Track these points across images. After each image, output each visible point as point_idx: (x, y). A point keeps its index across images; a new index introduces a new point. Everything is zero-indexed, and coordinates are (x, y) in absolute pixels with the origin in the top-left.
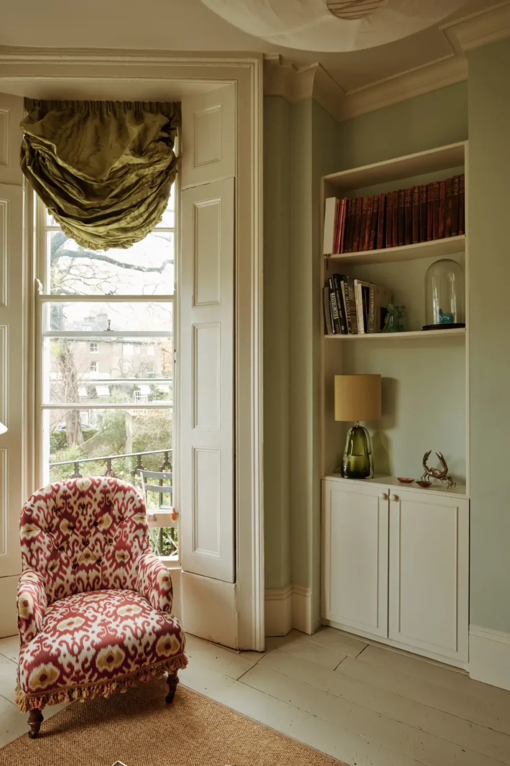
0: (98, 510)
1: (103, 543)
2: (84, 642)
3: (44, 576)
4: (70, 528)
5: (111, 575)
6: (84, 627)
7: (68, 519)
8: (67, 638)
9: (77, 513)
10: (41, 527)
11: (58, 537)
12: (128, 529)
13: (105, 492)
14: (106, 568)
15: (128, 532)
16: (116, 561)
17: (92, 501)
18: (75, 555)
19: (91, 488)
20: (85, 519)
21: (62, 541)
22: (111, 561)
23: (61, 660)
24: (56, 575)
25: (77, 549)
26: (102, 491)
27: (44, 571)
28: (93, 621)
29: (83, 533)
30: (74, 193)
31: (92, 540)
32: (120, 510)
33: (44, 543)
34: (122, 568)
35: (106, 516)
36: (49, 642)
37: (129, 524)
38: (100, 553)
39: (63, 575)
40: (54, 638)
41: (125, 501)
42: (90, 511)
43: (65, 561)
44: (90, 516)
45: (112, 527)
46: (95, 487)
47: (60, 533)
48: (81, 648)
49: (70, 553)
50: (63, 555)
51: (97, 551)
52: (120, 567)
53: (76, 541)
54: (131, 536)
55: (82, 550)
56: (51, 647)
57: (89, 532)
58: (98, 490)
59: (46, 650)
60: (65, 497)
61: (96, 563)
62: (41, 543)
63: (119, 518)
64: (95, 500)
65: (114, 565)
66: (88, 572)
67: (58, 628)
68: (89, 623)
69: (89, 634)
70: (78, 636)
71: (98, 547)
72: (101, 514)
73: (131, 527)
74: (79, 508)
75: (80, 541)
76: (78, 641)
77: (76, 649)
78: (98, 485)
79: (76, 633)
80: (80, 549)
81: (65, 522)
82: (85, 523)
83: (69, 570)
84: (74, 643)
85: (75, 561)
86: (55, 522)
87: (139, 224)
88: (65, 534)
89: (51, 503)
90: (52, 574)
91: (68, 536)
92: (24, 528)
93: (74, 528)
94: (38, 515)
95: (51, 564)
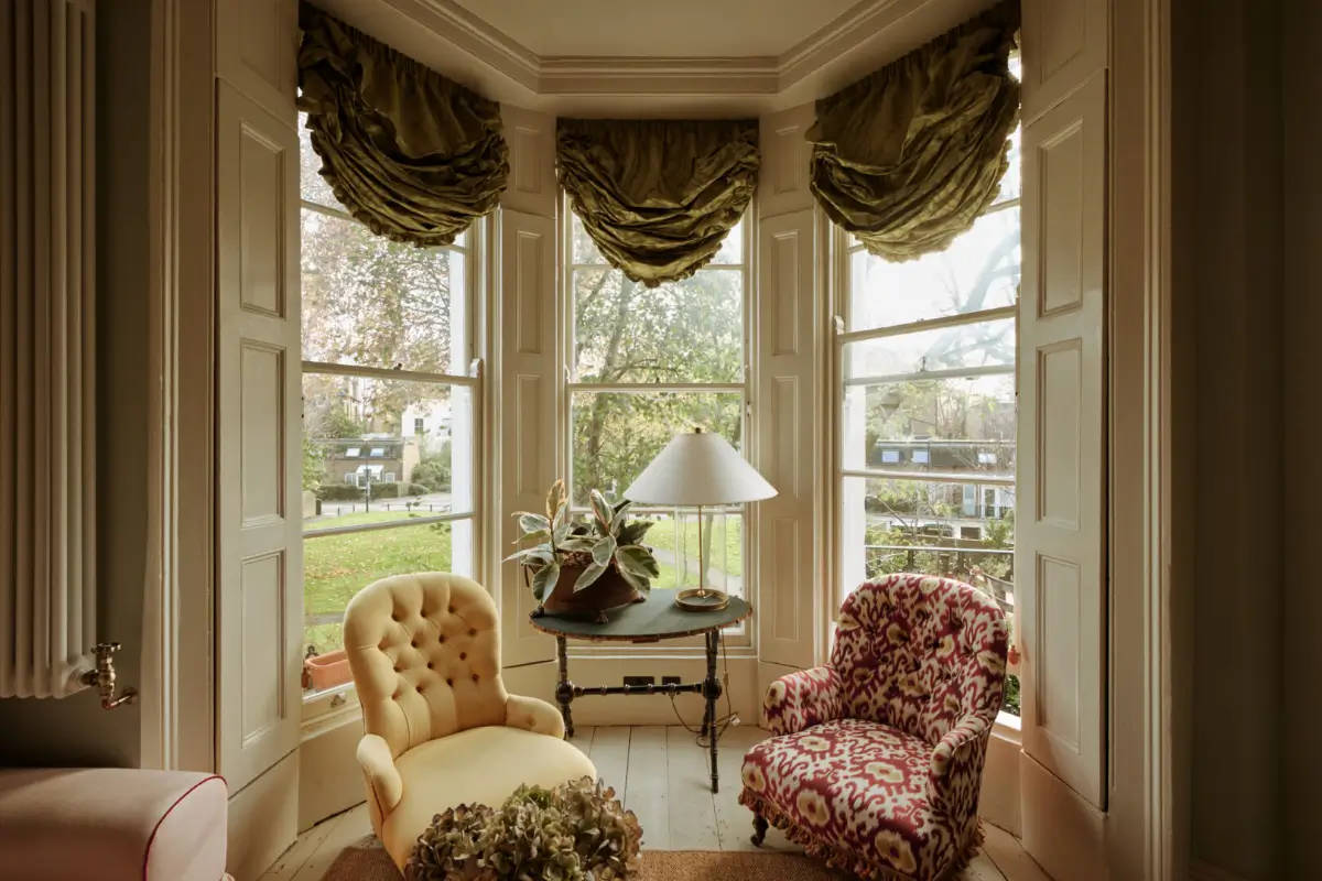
0: (940, 627)
1: (936, 674)
2: (873, 802)
3: (845, 680)
4: (901, 637)
5: (930, 722)
6: (893, 787)
7: (900, 625)
8: (862, 784)
9: (914, 621)
10: (861, 623)
11: (881, 643)
12: (966, 668)
13: (951, 604)
14: (926, 710)
15: (966, 672)
16: (942, 707)
17: (934, 611)
18: (897, 674)
19: (935, 593)
20: (922, 633)
21: (885, 651)
22: (937, 704)
23: (836, 801)
24: (863, 687)
25: (901, 667)
26: (946, 602)
27: (845, 675)
28: (909, 790)
29: (914, 650)
30: (860, 196)
31: (924, 665)
32: (967, 639)
33: (857, 642)
34: (946, 720)
35: (948, 639)
36: (841, 773)
37: (971, 662)
38: (928, 687)
39: (872, 692)
40: (850, 774)
41: (975, 626)
42: (930, 625)
43: (881, 677)
44: (930, 631)
45: (951, 657)
46: (940, 593)
47: (885, 639)
48: (864, 806)
49: (890, 669)
50: (882, 668)
51: (926, 683)
52: (944, 718)
53: (903, 656)
54: (968, 681)
55: (908, 672)
56: (837, 780)
57: (922, 653)
58: (943, 598)
59: (830, 780)
60: (901, 595)
61: (919, 698)
62: (853, 640)
63: (965, 648)
64: (938, 611)
65: (938, 712)
66: (904, 704)
67: (867, 766)
68: (904, 788)
69: (888, 799)
70: (876, 790)
71: (927, 677)
72: (944, 634)
73: (971, 667)
74: (918, 615)
75: (910, 661)
76: (868, 795)
77: (858, 803)
78: (945, 592)
79: (876, 786)
80: (906, 670)
81: (895, 627)
82: (921, 639)
83: (882, 690)
84: (862, 795)
85: (895, 682)
86: (883, 622)
87: (952, 209)
88: (892, 642)
89: (881, 597)
90: (858, 684)
91: (895, 647)
92: (841, 617)
93: (905, 639)
94: (859, 607)
95: (859, 671)
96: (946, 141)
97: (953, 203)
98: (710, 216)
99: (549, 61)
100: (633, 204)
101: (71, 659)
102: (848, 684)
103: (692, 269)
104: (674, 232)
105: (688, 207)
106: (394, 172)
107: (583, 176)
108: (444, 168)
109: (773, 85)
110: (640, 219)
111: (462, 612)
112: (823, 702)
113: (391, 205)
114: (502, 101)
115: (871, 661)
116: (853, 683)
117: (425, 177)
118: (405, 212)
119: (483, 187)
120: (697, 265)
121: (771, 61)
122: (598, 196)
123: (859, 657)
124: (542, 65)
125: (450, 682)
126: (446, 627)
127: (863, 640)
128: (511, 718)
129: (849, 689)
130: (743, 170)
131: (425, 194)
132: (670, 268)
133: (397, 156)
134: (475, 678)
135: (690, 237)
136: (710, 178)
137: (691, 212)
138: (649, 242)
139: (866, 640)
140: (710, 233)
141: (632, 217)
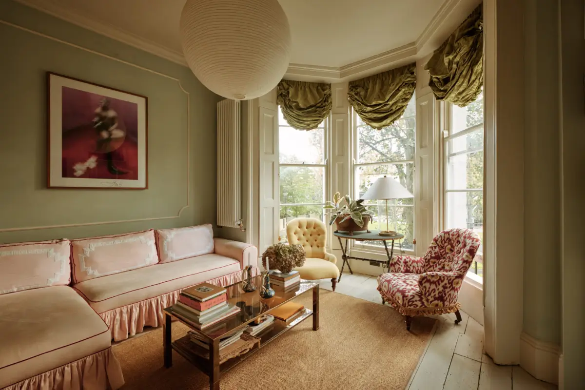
3: (426, 262)
4: (450, 250)
9: (455, 244)
10: (438, 244)
11: (443, 252)
12: (461, 259)
13: (465, 237)
19: (462, 234)
21: (444, 254)
24: (433, 266)
27: (427, 261)
29: (453, 254)
35: (462, 250)
39: (435, 267)
42: (459, 245)
43: (440, 263)
44: (459, 248)
45: (460, 256)
47: (445, 250)
50: (441, 260)
53: (449, 257)
59: (407, 291)
60: (453, 235)
61: (449, 270)
62: (433, 250)
63: (465, 252)
74: (457, 242)
75: (451, 258)
80: (448, 261)
81: (449, 246)
85: (444, 265)
86: (446, 245)
87: (465, 87)
88: (447, 251)
89: (447, 236)
90: (431, 264)
91: (448, 253)
92: (432, 241)
93: (452, 251)
94: (438, 239)
95: (432, 260)
96: (457, 64)
97: (465, 85)
98: (395, 103)
99: (342, 68)
100: (369, 105)
101: (237, 221)
102: (427, 263)
103: (393, 121)
104: (385, 110)
105: (388, 101)
106: (298, 113)
107: (354, 99)
108: (313, 108)
109: (415, 52)
110: (371, 109)
111: (317, 229)
112: (414, 267)
113: (298, 122)
114: (332, 83)
115: (438, 257)
116: (429, 264)
117: (309, 112)
118: (302, 123)
119: (323, 110)
120: (395, 119)
121: (413, 43)
122: (358, 105)
123: (433, 255)
124: (341, 70)
125: (312, 246)
126: (312, 232)
127: (437, 250)
128: (325, 258)
129: (427, 266)
130: (406, 84)
131: (307, 117)
132: (384, 122)
133: (300, 109)
134: (318, 247)
135: (391, 111)
136: (393, 90)
137: (389, 103)
138: (376, 115)
139: (438, 250)
140: (397, 108)
141: (369, 109)
